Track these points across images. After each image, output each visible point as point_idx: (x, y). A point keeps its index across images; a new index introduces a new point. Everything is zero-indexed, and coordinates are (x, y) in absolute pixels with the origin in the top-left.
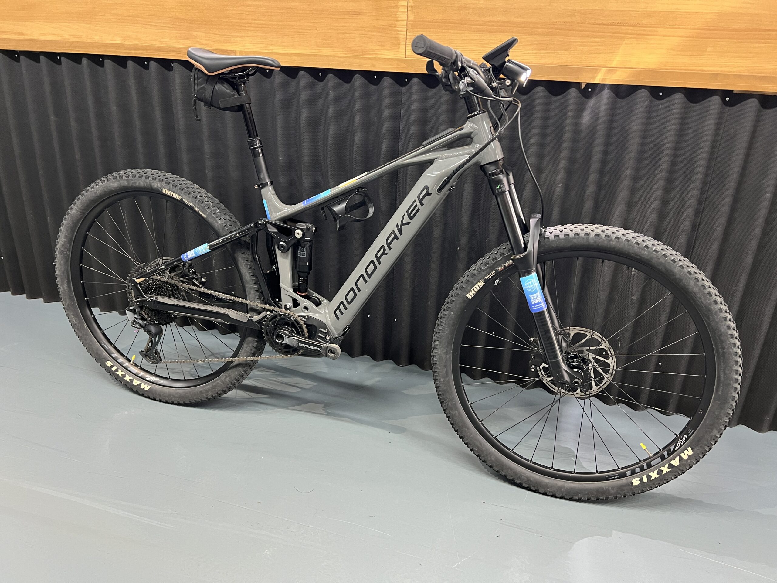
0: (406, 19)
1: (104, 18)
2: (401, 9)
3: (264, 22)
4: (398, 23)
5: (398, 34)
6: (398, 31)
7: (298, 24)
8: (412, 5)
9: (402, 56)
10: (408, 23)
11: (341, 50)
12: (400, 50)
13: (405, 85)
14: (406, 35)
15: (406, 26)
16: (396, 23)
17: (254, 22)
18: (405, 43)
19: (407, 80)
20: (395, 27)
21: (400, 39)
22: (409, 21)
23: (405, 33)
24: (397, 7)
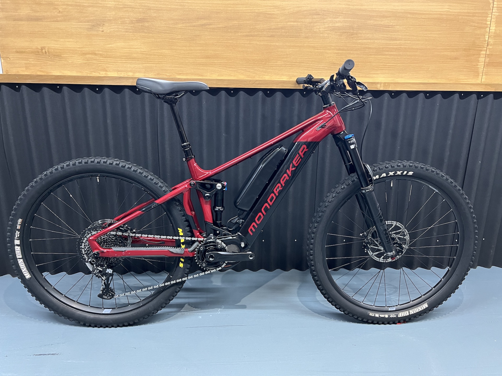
0: (484, 61)
1: (276, 64)
2: (482, 56)
3: (395, 65)
4: (480, 64)
5: (479, 70)
6: (479, 68)
7: (417, 65)
8: (489, 54)
9: (479, 82)
10: (485, 63)
11: (443, 80)
12: (478, 79)
13: (480, 99)
14: (483, 70)
15: (483, 65)
16: (478, 63)
17: (388, 64)
18: (482, 74)
19: (482, 96)
20: (477, 66)
21: (479, 73)
22: (486, 63)
23: (483, 69)
24: (480, 55)
